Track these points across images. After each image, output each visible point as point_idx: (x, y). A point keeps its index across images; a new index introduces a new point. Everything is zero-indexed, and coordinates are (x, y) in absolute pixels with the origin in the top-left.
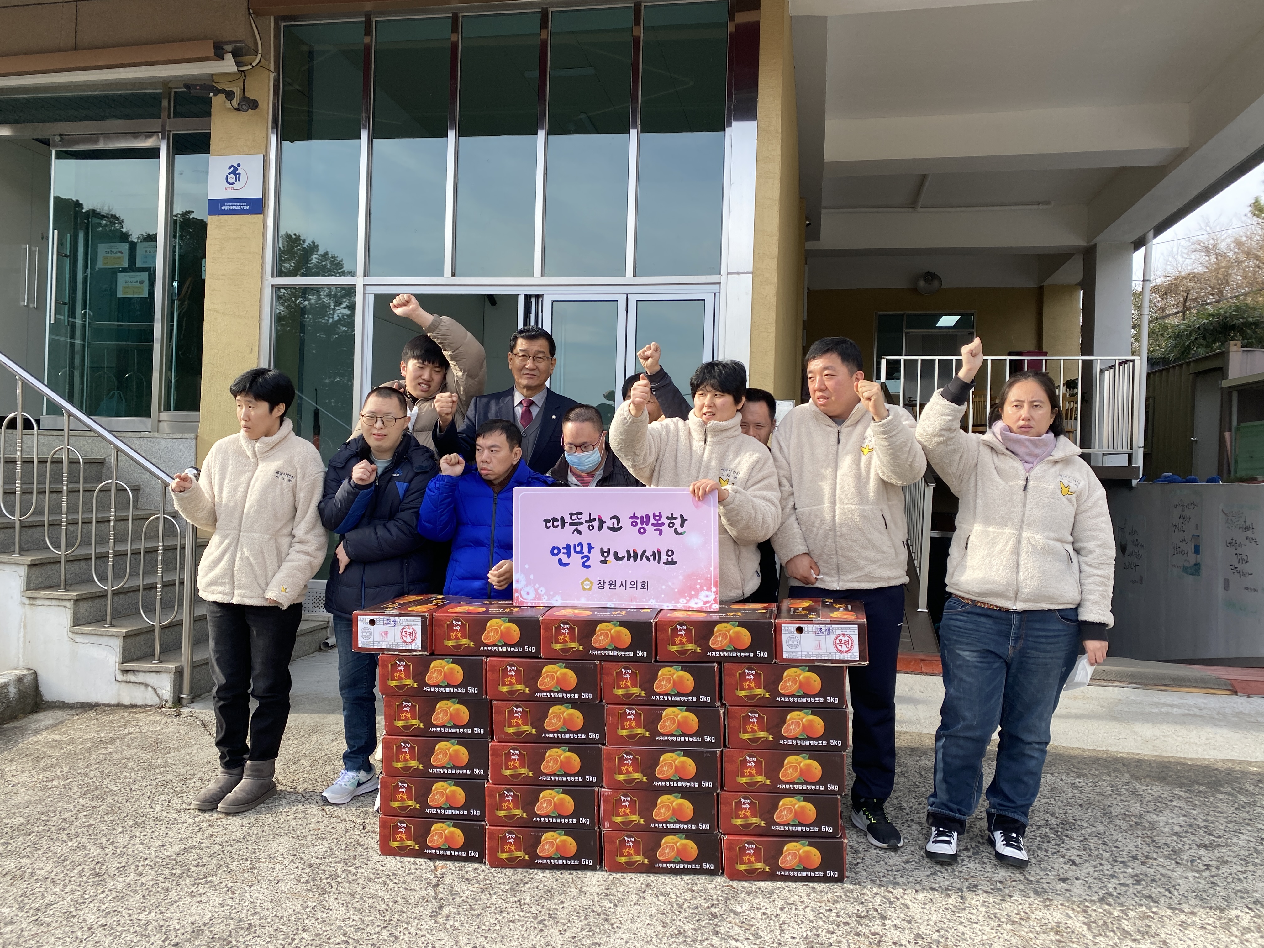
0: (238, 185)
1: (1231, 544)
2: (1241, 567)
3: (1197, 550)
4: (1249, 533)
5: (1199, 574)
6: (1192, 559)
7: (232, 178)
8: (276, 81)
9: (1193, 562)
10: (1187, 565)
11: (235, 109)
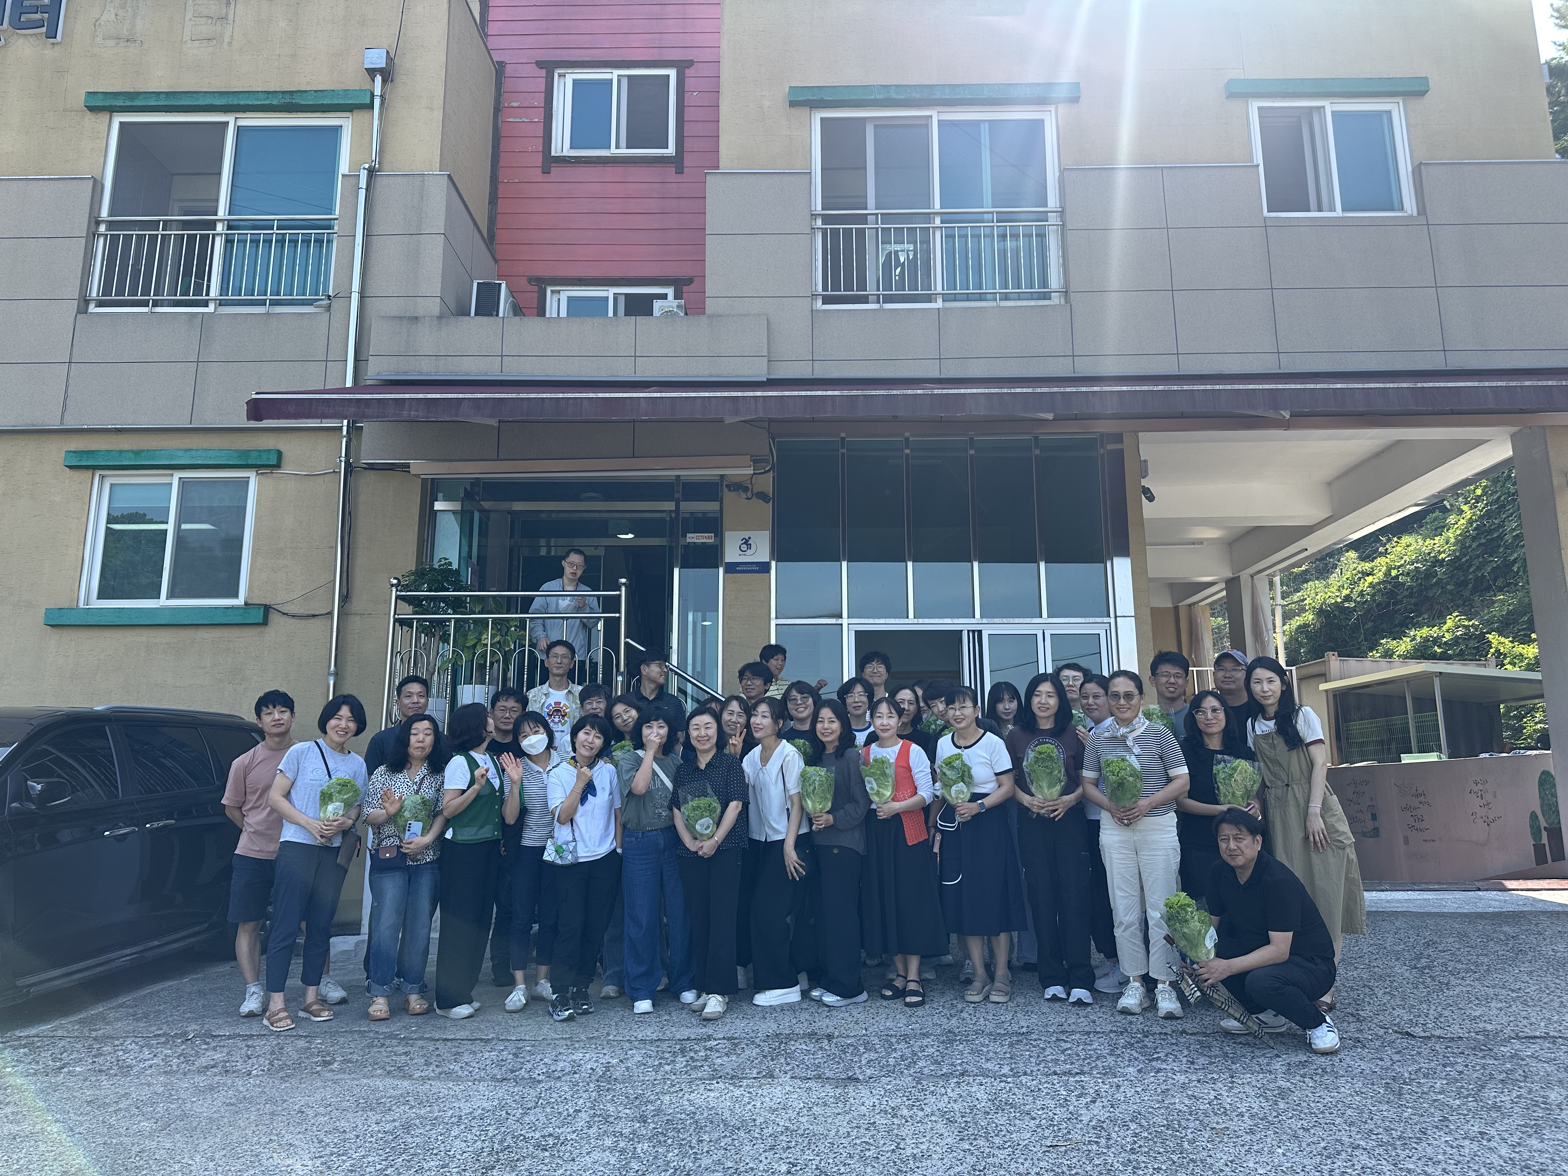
0: (749, 552)
1: (1405, 808)
2: (1417, 825)
3: (1374, 817)
4: (1422, 799)
5: (1378, 836)
6: (1370, 825)
7: (744, 547)
8: (774, 478)
9: (1372, 827)
10: (1365, 830)
11: (748, 499)
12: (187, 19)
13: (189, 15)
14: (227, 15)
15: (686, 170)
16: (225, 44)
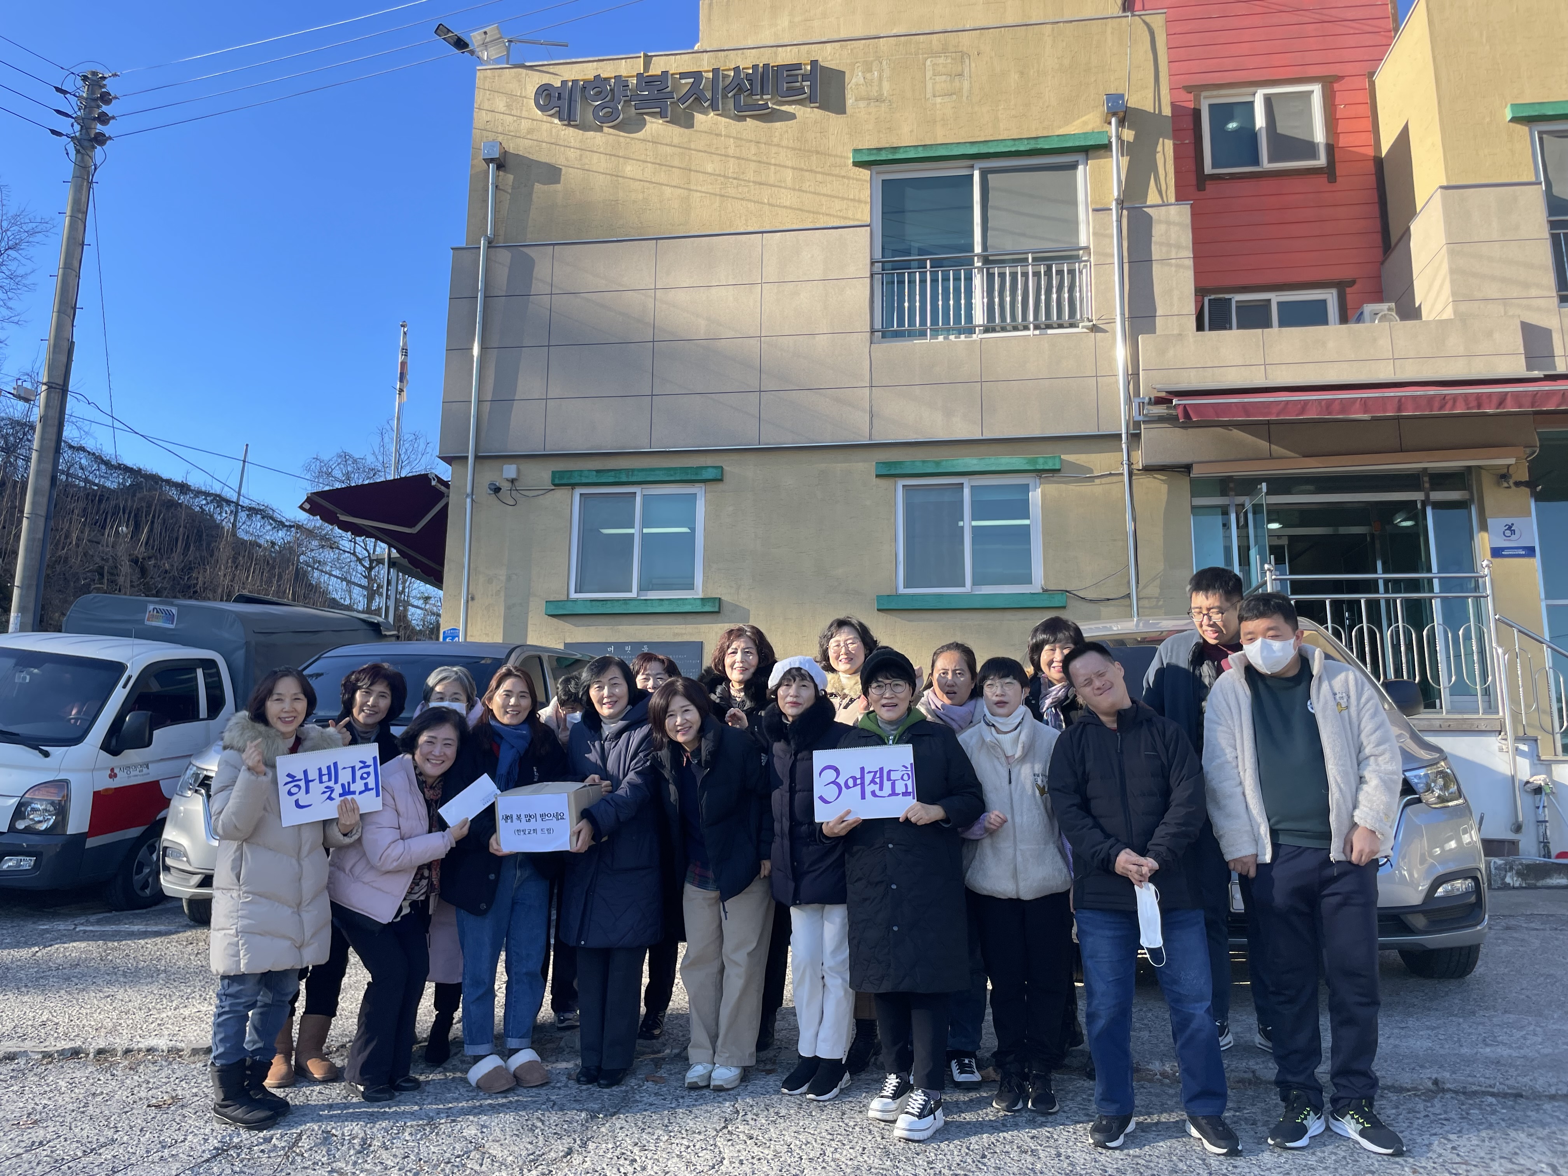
0: (1514, 537)
7: (1508, 533)
8: (1529, 466)
11: (1509, 487)
12: (927, 79)
13: (929, 74)
14: (963, 72)
15: (1339, 179)
16: (964, 98)
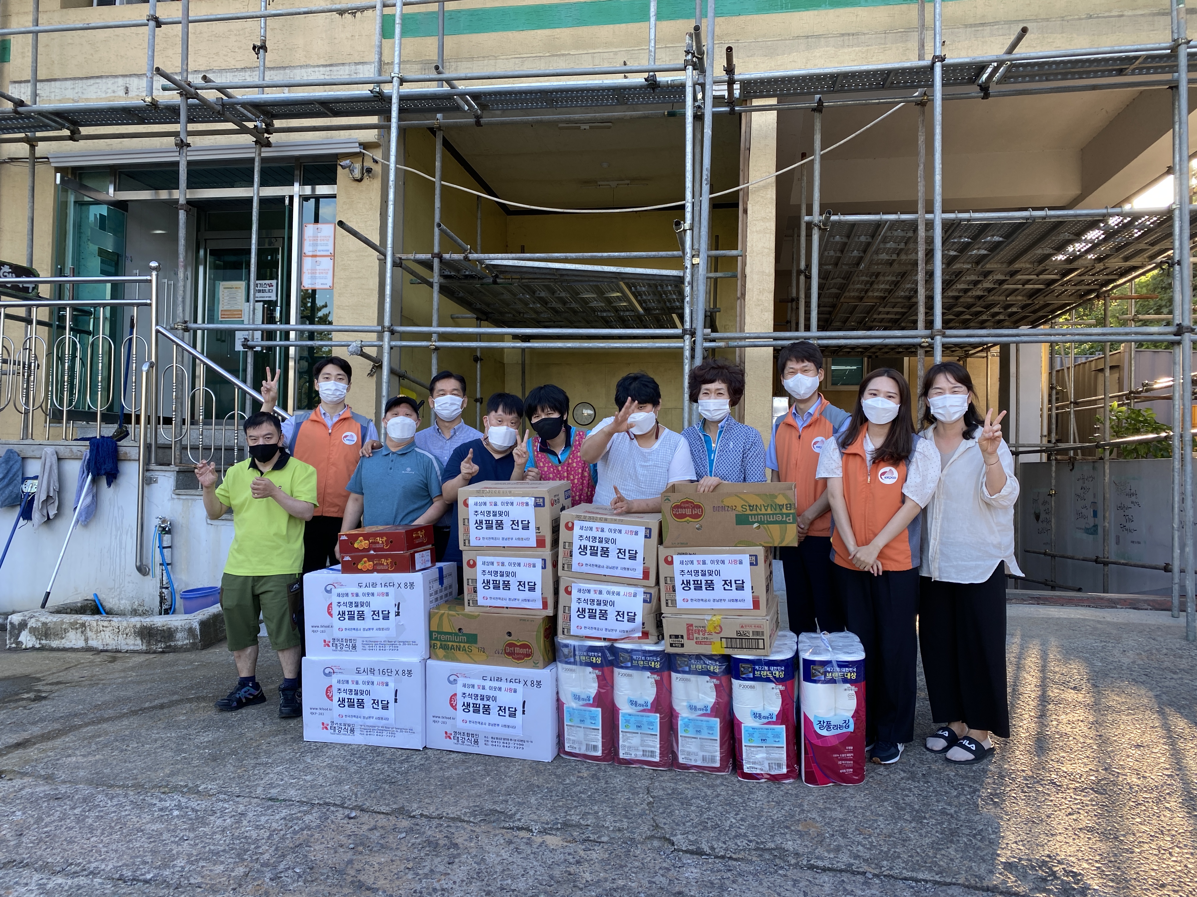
1: (1121, 507)
2: (1129, 525)
3: (1095, 514)
4: (1133, 499)
5: (1097, 534)
6: (1091, 522)
10: (1088, 526)
11: (358, 180)
